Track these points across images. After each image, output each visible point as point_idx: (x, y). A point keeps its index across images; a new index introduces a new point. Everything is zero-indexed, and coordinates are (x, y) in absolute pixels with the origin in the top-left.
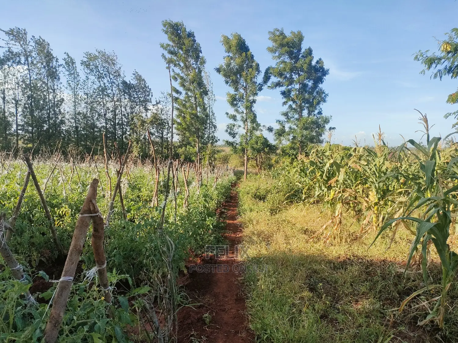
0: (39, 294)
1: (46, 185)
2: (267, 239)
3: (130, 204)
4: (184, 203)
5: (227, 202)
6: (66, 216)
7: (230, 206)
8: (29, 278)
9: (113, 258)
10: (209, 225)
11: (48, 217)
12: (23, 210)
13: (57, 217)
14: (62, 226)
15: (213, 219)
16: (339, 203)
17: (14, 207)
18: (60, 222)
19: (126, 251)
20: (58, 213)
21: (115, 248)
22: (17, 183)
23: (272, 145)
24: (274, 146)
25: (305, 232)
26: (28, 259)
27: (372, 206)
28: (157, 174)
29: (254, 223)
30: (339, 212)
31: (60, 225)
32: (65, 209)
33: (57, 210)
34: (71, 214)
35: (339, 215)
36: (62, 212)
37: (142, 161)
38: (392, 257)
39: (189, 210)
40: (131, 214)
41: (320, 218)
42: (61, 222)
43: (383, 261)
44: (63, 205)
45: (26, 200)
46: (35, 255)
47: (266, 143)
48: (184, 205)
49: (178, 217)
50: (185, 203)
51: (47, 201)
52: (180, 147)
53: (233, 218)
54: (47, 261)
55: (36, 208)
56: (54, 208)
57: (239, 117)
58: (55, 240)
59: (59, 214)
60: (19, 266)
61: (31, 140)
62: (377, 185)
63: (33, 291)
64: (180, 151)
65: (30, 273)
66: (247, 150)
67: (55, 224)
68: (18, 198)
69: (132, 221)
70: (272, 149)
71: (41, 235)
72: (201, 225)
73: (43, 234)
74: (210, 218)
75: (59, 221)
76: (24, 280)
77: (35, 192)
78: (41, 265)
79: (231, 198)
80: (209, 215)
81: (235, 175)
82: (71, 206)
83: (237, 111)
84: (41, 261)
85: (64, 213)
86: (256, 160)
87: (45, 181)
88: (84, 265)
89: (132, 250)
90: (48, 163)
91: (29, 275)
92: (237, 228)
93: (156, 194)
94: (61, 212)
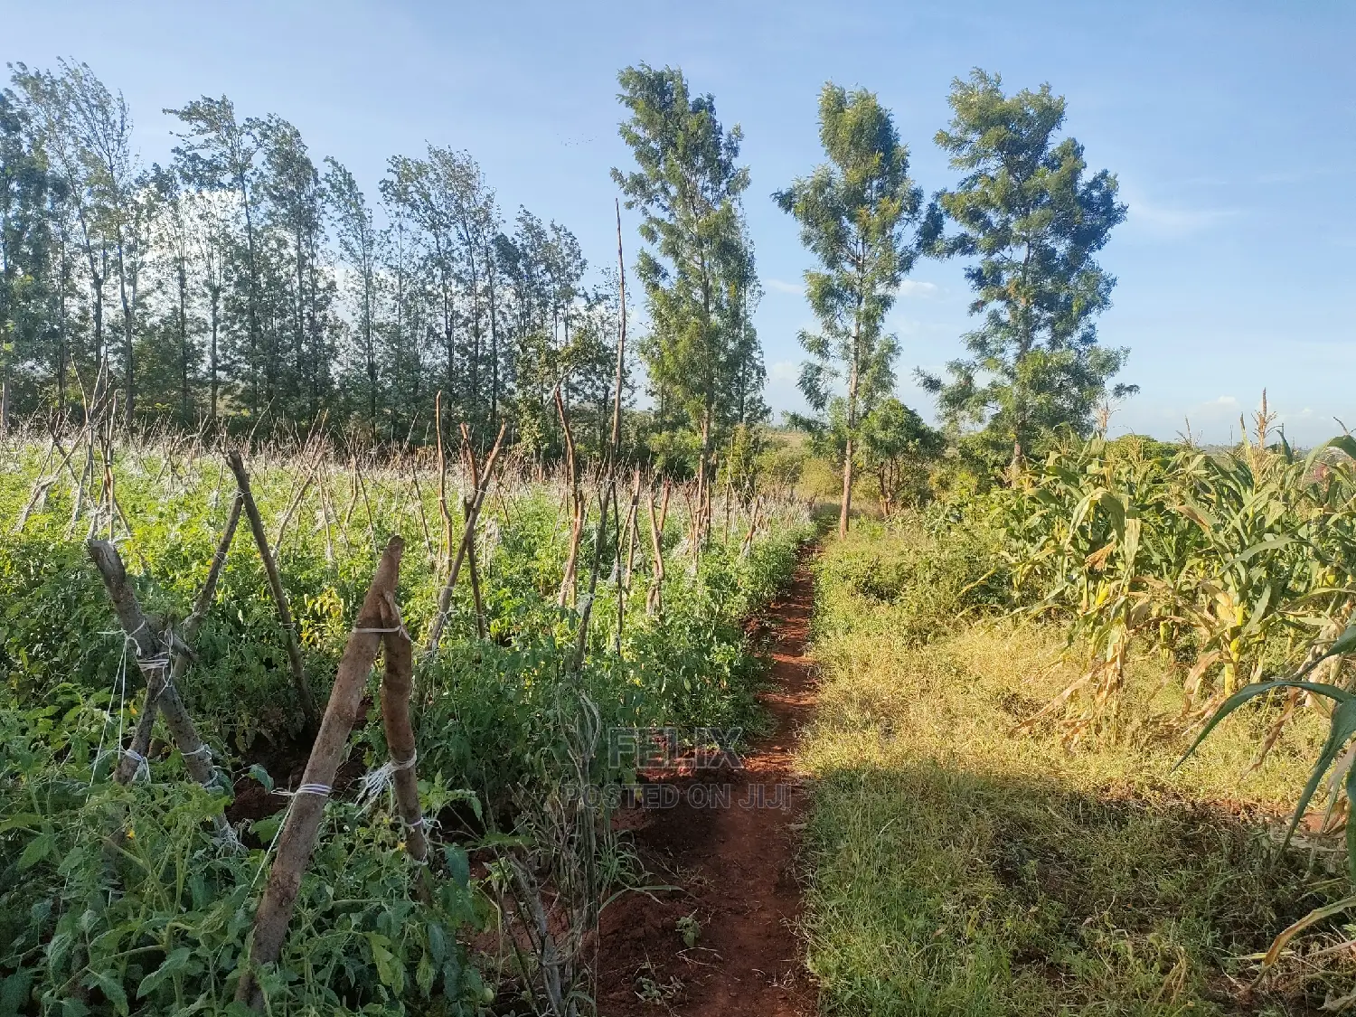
0: (248, 824)
1: (283, 529)
2: (887, 717)
3: (500, 594)
4: (649, 598)
5: (780, 599)
6: (331, 617)
7: (790, 613)
8: (226, 779)
9: (444, 742)
10: (720, 666)
11: (282, 616)
12: (220, 596)
13: (307, 618)
14: (318, 646)
15: (733, 649)
16: (1119, 622)
17: (200, 586)
18: (313, 632)
19: (479, 724)
20: (310, 606)
21: (452, 716)
22: (208, 522)
23: (930, 434)
24: (938, 435)
25: (1010, 703)
26: (227, 729)
27: (1224, 638)
28: (577, 511)
29: (855, 667)
30: (1115, 651)
31: (314, 643)
32: (329, 600)
33: (309, 599)
34: (346, 614)
35: (1114, 660)
36: (322, 605)
37: (545, 468)
38: (1278, 799)
39: (662, 618)
40: (502, 622)
41: (1060, 665)
42: (317, 633)
43: (1247, 808)
44: (326, 587)
45: (230, 568)
46: (245, 720)
47: (912, 425)
48: (648, 604)
49: (630, 640)
50: (652, 600)
51: (282, 575)
52: (657, 428)
53: (795, 648)
54: (276, 735)
55: (253, 592)
56: (302, 595)
57: (835, 345)
58: (298, 680)
59: (313, 611)
60: (203, 749)
61: (250, 398)
62: (1243, 574)
63: (234, 815)
64: (655, 441)
65: (229, 769)
66: (852, 447)
67: (300, 640)
68: (210, 562)
69: (502, 640)
70: (932, 444)
71: (264, 667)
72: (696, 665)
73: (269, 664)
74: (725, 644)
75: (311, 630)
76: (213, 785)
77: (254, 546)
78: (259, 749)
79: (794, 587)
80: (723, 636)
81: (813, 518)
82: (344, 593)
83: (830, 327)
84: (259, 736)
85: (325, 608)
86: (881, 477)
87: (281, 517)
88: (370, 755)
89: (496, 723)
90: (293, 466)
91: (227, 772)
92: (802, 679)
93: (571, 569)
94: (317, 606)
